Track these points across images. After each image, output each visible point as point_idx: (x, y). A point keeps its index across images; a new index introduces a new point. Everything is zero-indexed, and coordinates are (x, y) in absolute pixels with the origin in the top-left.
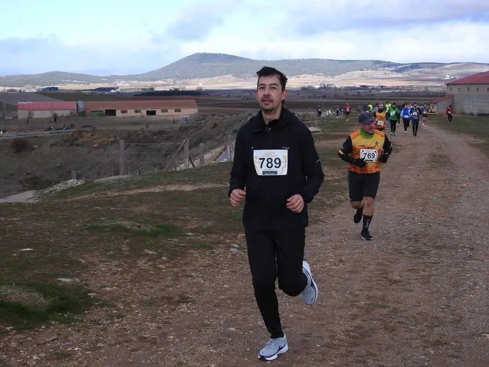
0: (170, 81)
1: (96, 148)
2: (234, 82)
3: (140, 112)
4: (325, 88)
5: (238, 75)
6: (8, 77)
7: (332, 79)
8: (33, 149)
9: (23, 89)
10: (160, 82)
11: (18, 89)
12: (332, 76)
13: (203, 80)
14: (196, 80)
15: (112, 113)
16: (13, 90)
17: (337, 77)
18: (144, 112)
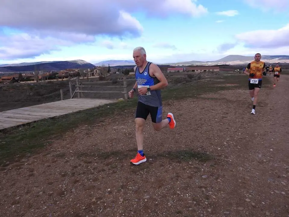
0: (222, 62)
2: (239, 62)
3: (202, 70)
5: (241, 60)
6: (181, 63)
9: (185, 65)
10: (219, 63)
11: (184, 65)
12: (269, 60)
13: (231, 62)
14: (229, 62)
15: (194, 71)
16: (183, 66)
17: (271, 60)
18: (203, 71)
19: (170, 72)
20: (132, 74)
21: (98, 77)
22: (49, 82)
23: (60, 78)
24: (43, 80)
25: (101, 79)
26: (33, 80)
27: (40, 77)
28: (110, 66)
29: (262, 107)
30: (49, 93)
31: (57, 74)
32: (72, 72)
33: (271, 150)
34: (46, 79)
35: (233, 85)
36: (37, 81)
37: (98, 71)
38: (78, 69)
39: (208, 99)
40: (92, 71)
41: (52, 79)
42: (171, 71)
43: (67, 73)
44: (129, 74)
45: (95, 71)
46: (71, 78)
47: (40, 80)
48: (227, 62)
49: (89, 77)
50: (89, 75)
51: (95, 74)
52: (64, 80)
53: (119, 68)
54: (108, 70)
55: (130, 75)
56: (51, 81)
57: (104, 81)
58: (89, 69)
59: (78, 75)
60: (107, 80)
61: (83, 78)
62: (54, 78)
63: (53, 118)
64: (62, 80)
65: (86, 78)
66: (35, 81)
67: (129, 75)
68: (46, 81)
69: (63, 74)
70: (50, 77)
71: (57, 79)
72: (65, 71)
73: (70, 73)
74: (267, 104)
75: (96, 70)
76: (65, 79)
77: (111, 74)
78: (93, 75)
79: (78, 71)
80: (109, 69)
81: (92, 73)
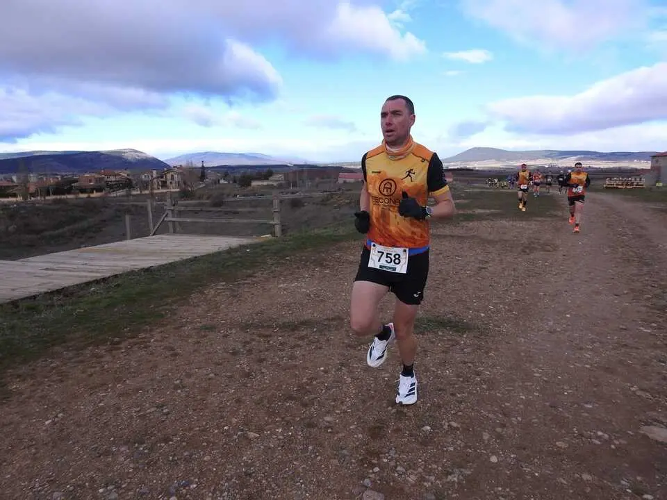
0: (459, 163)
1: (336, 208)
4: (551, 167)
5: (498, 160)
7: (556, 162)
8: (304, 206)
10: (452, 164)
12: (557, 160)
13: (477, 163)
14: (472, 163)
17: (561, 161)
19: (345, 182)
20: (259, 186)
21: (178, 190)
22: (55, 201)
23: (83, 191)
24: (41, 195)
25: (185, 194)
26: (15, 195)
27: (32, 189)
28: (205, 165)
29: (549, 251)
30: (56, 228)
31: (76, 181)
32: (112, 178)
33: (568, 316)
34: (48, 194)
35: (488, 211)
36: (25, 198)
37: (176, 176)
38: (128, 172)
39: (445, 236)
40: (162, 177)
41: (63, 194)
42: (348, 180)
43: (101, 179)
44: (249, 185)
45: (169, 176)
46: (109, 192)
47: (33, 195)
48: (469, 163)
49: (156, 191)
50: (155, 186)
51: (168, 182)
52: (92, 195)
53: (226, 171)
54: (200, 175)
55: (253, 188)
56: (60, 199)
57: (191, 200)
58: (155, 172)
59: (128, 184)
60: (199, 198)
61: (139, 192)
62: (69, 192)
63: (148, 270)
64: (89, 197)
65: (147, 192)
66: (20, 199)
67: (250, 188)
68: (47, 198)
69: (90, 181)
70: (59, 189)
71: (74, 194)
72: (97, 176)
73: (108, 180)
74: (557, 246)
75: (172, 173)
76: (95, 195)
77: (207, 186)
78: (164, 185)
79: (128, 175)
80: (203, 173)
81: (162, 181)
